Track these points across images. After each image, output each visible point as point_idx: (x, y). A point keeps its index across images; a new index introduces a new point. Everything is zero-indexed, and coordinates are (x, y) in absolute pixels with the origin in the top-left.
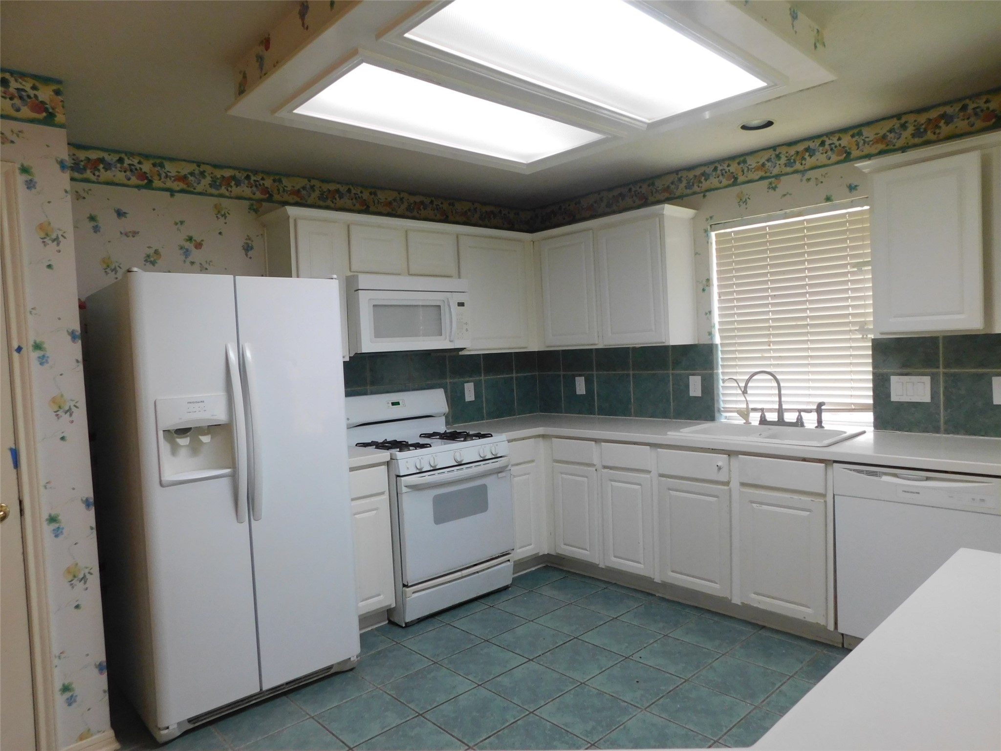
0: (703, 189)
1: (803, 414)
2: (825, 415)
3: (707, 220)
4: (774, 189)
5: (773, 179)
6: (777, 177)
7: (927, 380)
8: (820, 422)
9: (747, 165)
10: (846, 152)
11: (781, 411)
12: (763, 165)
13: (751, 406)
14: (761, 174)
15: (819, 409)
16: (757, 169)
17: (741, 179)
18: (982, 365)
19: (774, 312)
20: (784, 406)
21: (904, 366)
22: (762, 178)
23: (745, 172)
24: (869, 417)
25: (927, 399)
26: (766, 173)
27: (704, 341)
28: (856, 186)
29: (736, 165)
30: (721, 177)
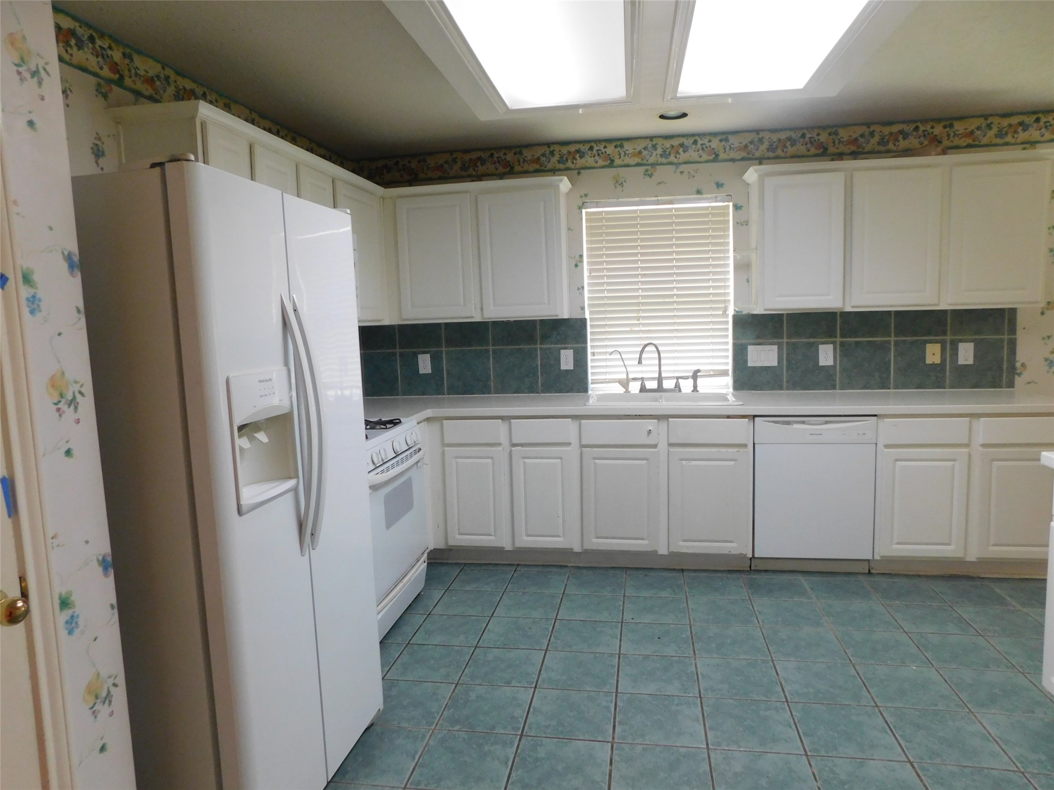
0: (578, 166)
1: (680, 380)
2: (699, 381)
3: (581, 197)
4: (650, 176)
5: (649, 167)
6: (653, 165)
7: (775, 348)
8: (695, 387)
9: (624, 150)
10: (715, 153)
11: (660, 380)
12: (640, 152)
13: (631, 376)
14: (637, 160)
15: (695, 375)
16: (634, 155)
17: (618, 162)
18: (812, 336)
19: (644, 290)
20: (663, 375)
21: (758, 337)
22: (638, 165)
23: (622, 156)
24: (729, 380)
25: (775, 364)
26: (642, 160)
27: (576, 315)
28: (722, 184)
29: (613, 148)
30: (597, 157)
